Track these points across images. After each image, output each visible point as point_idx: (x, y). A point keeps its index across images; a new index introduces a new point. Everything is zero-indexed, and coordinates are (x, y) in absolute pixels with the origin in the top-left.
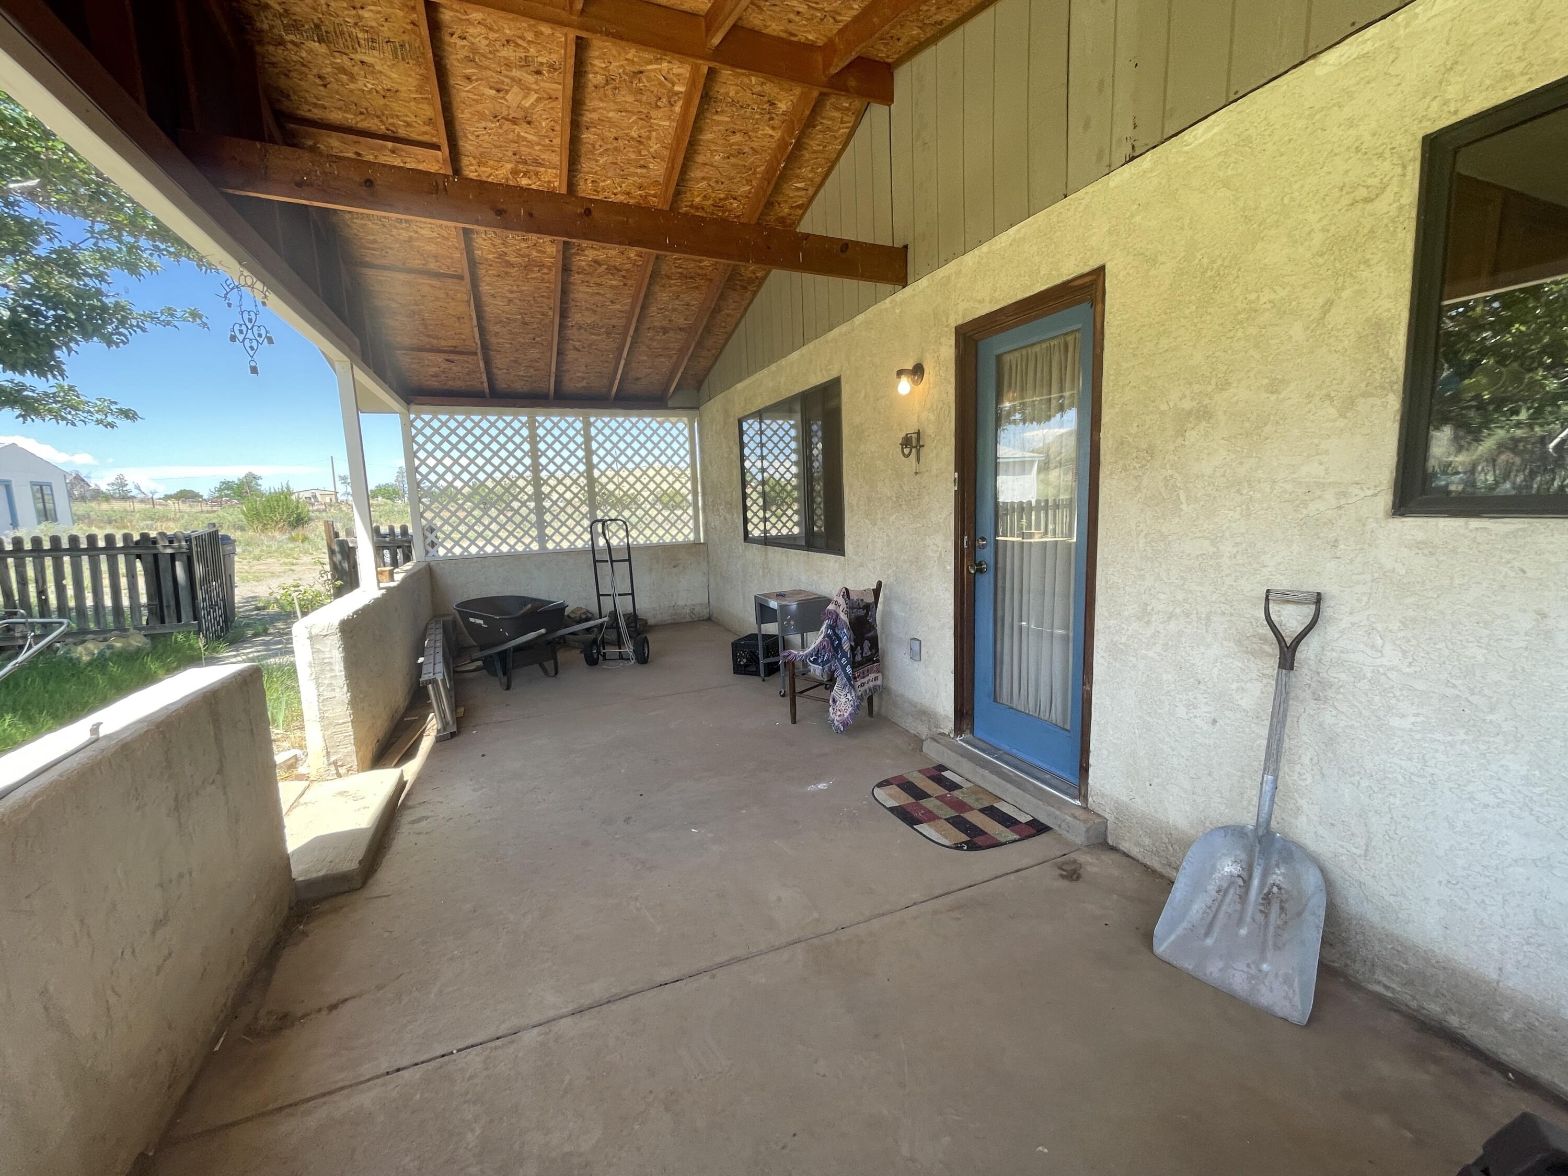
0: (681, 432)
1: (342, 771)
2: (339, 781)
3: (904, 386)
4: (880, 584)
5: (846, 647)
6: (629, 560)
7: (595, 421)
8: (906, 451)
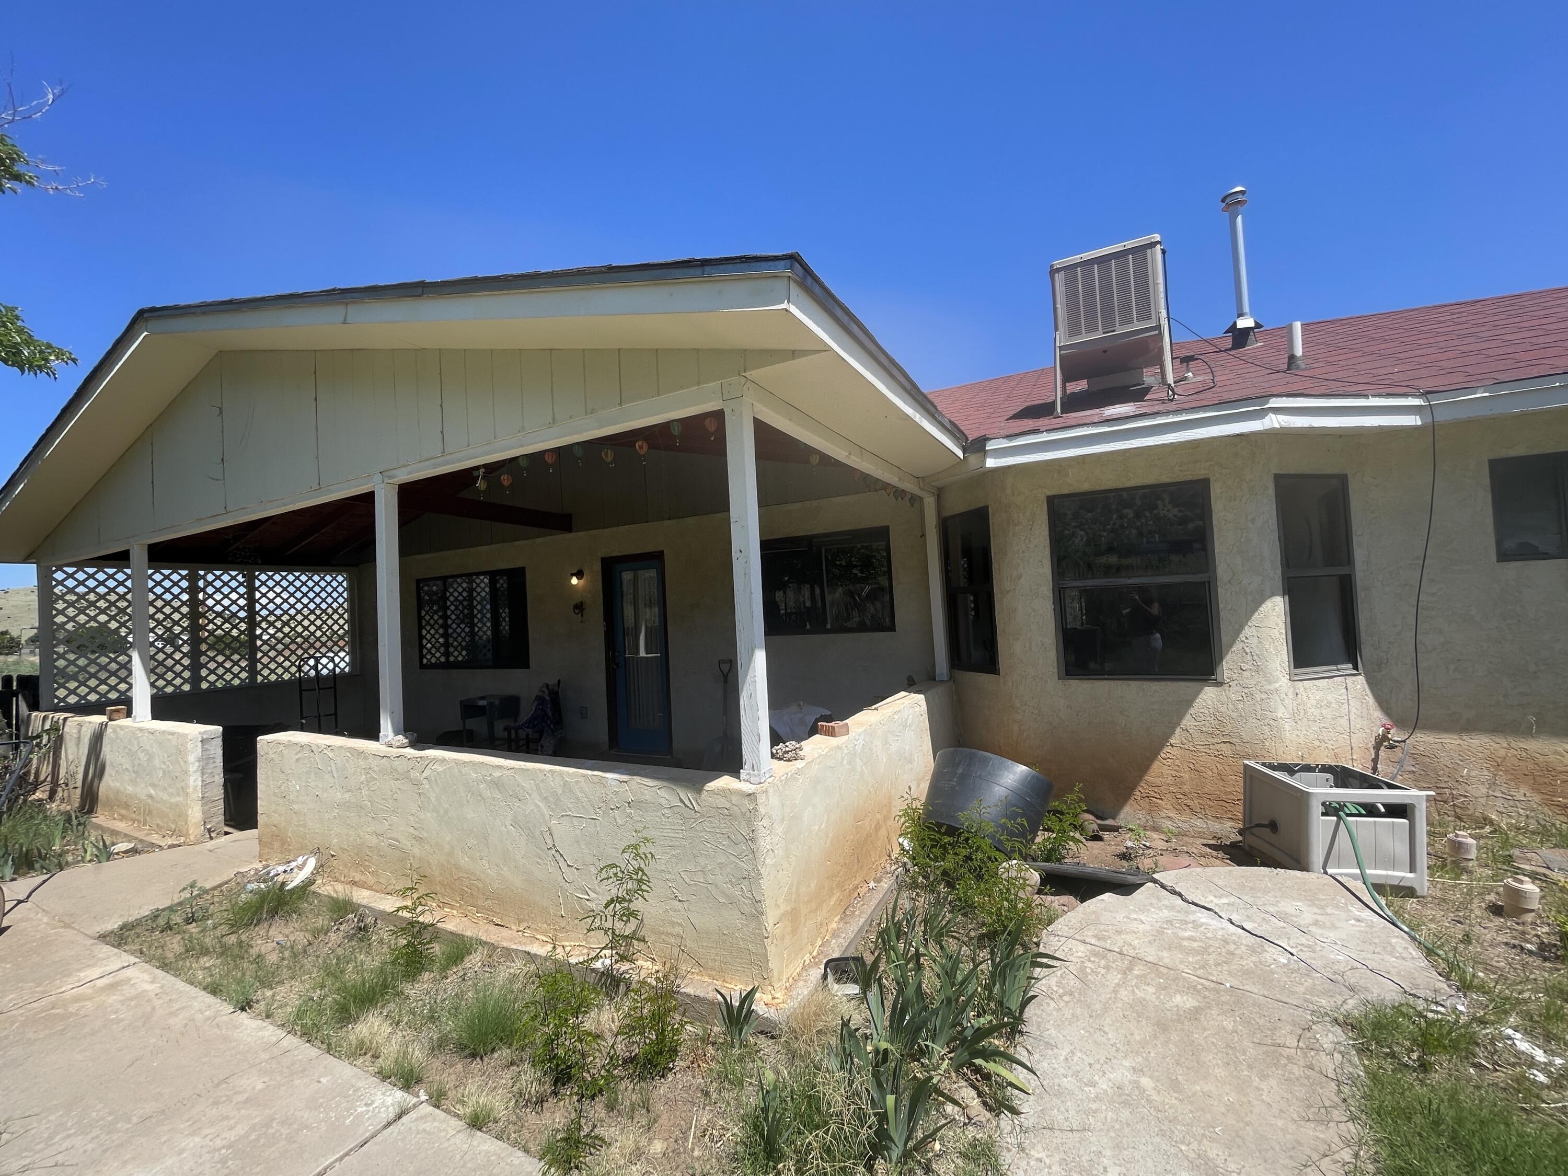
0: (340, 584)
1: (213, 835)
2: (213, 842)
3: (574, 581)
4: (559, 681)
5: (550, 714)
6: (335, 688)
7: (259, 575)
8: (577, 611)
